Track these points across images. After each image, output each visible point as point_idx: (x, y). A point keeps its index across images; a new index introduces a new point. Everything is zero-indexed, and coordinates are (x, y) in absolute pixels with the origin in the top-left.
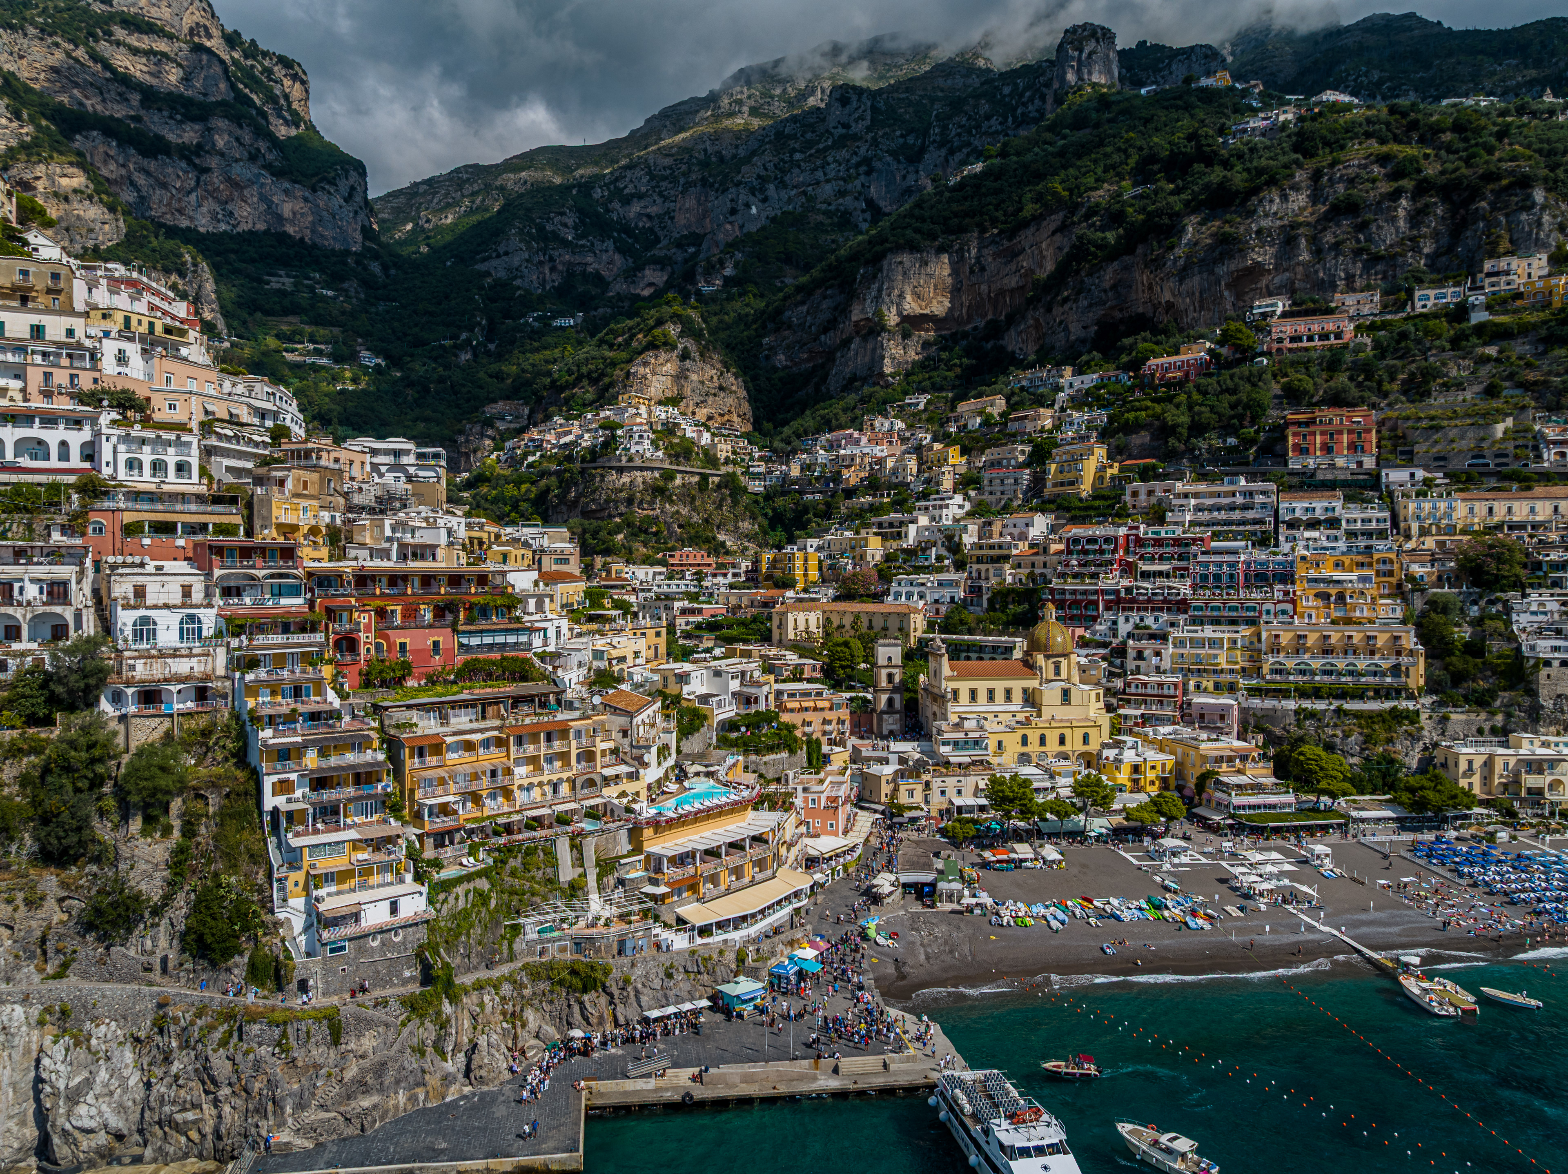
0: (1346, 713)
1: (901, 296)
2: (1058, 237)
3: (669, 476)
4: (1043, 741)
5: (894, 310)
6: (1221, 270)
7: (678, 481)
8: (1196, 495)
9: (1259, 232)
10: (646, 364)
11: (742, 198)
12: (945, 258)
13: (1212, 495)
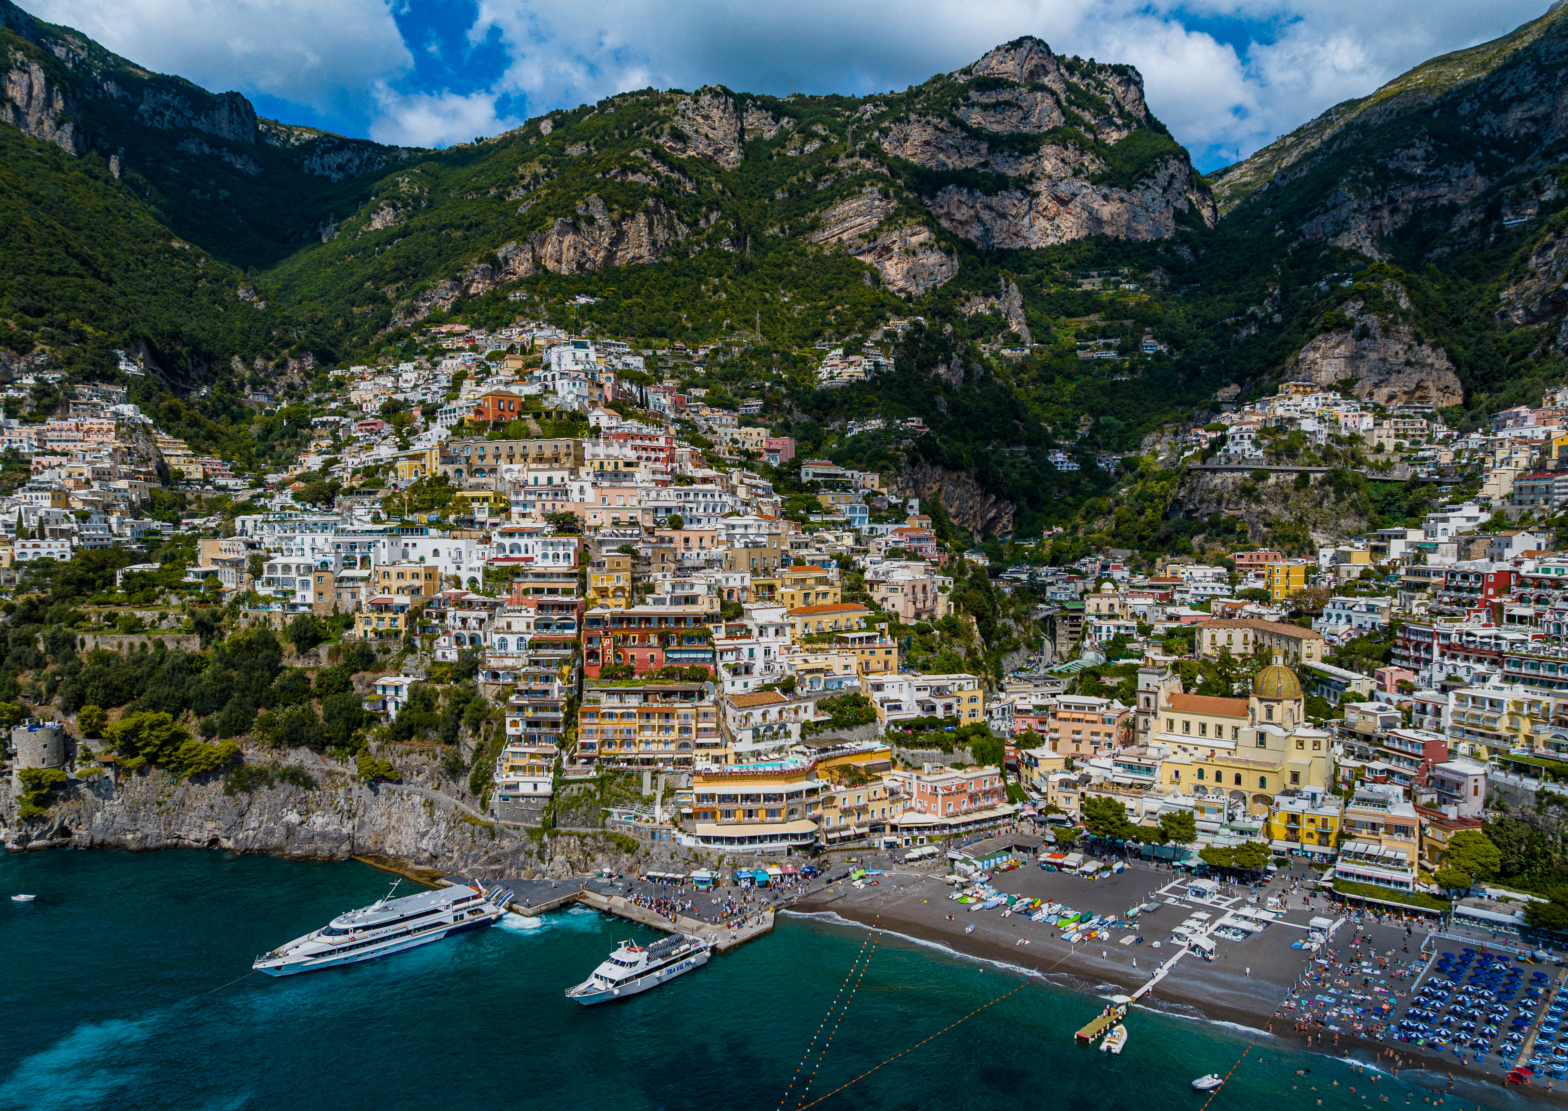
7: (1272, 480)
10: (1316, 349)
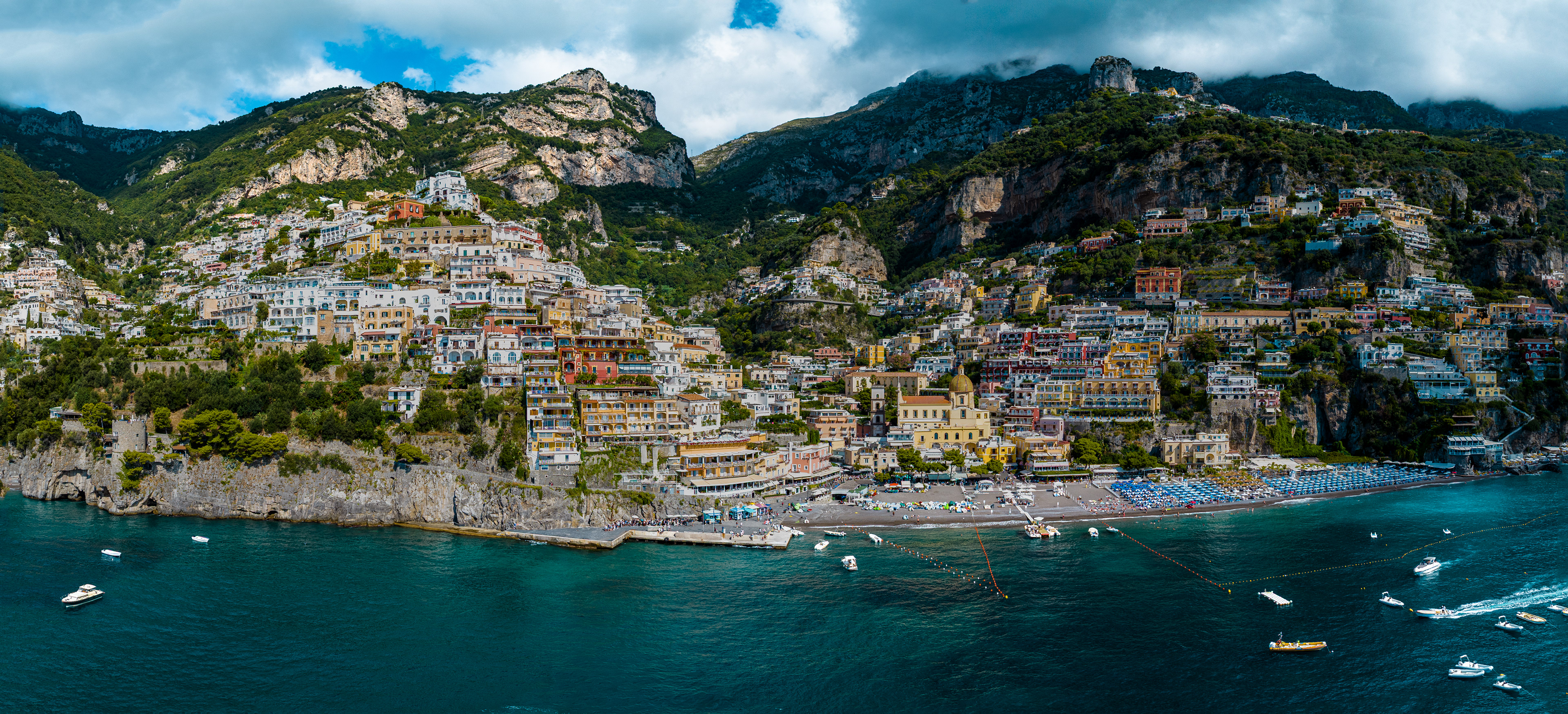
0: (1117, 424)
1: (974, 201)
2: (1061, 170)
3: (819, 306)
4: (946, 437)
5: (969, 209)
6: (1133, 192)
7: (825, 309)
8: (1079, 312)
9: (1152, 173)
10: (820, 243)
11: (908, 144)
12: (1000, 180)
13: (1088, 312)
